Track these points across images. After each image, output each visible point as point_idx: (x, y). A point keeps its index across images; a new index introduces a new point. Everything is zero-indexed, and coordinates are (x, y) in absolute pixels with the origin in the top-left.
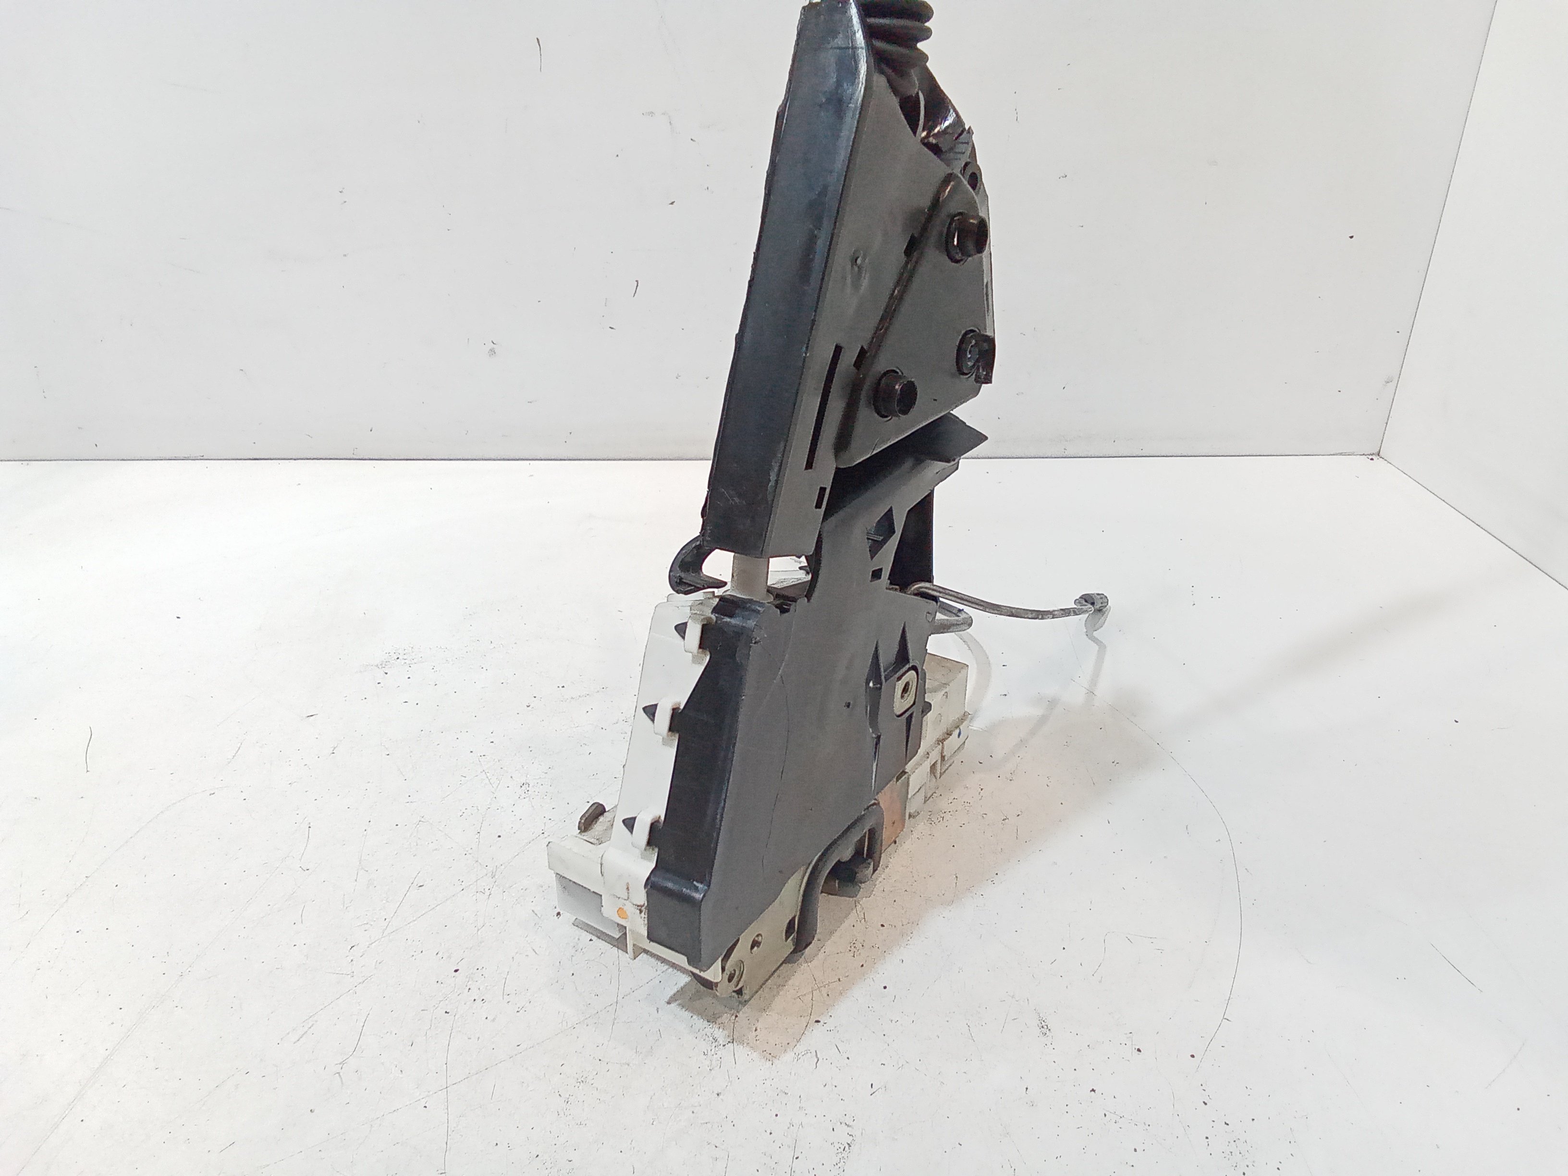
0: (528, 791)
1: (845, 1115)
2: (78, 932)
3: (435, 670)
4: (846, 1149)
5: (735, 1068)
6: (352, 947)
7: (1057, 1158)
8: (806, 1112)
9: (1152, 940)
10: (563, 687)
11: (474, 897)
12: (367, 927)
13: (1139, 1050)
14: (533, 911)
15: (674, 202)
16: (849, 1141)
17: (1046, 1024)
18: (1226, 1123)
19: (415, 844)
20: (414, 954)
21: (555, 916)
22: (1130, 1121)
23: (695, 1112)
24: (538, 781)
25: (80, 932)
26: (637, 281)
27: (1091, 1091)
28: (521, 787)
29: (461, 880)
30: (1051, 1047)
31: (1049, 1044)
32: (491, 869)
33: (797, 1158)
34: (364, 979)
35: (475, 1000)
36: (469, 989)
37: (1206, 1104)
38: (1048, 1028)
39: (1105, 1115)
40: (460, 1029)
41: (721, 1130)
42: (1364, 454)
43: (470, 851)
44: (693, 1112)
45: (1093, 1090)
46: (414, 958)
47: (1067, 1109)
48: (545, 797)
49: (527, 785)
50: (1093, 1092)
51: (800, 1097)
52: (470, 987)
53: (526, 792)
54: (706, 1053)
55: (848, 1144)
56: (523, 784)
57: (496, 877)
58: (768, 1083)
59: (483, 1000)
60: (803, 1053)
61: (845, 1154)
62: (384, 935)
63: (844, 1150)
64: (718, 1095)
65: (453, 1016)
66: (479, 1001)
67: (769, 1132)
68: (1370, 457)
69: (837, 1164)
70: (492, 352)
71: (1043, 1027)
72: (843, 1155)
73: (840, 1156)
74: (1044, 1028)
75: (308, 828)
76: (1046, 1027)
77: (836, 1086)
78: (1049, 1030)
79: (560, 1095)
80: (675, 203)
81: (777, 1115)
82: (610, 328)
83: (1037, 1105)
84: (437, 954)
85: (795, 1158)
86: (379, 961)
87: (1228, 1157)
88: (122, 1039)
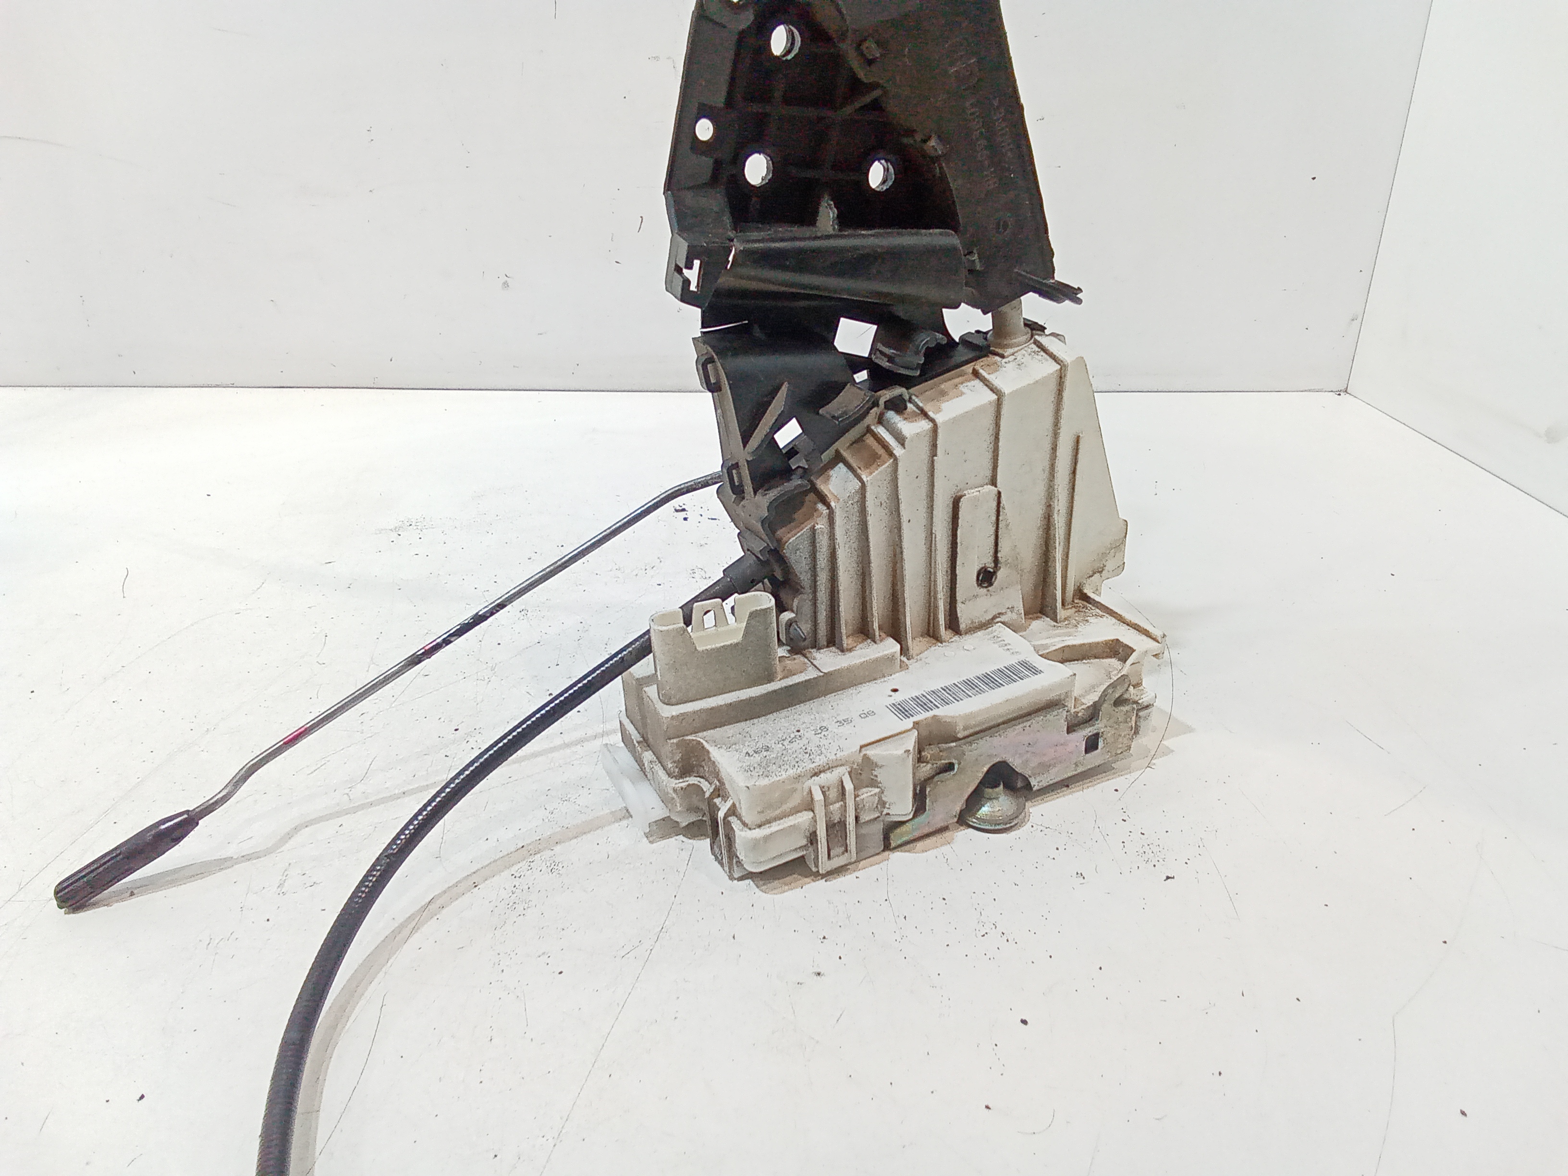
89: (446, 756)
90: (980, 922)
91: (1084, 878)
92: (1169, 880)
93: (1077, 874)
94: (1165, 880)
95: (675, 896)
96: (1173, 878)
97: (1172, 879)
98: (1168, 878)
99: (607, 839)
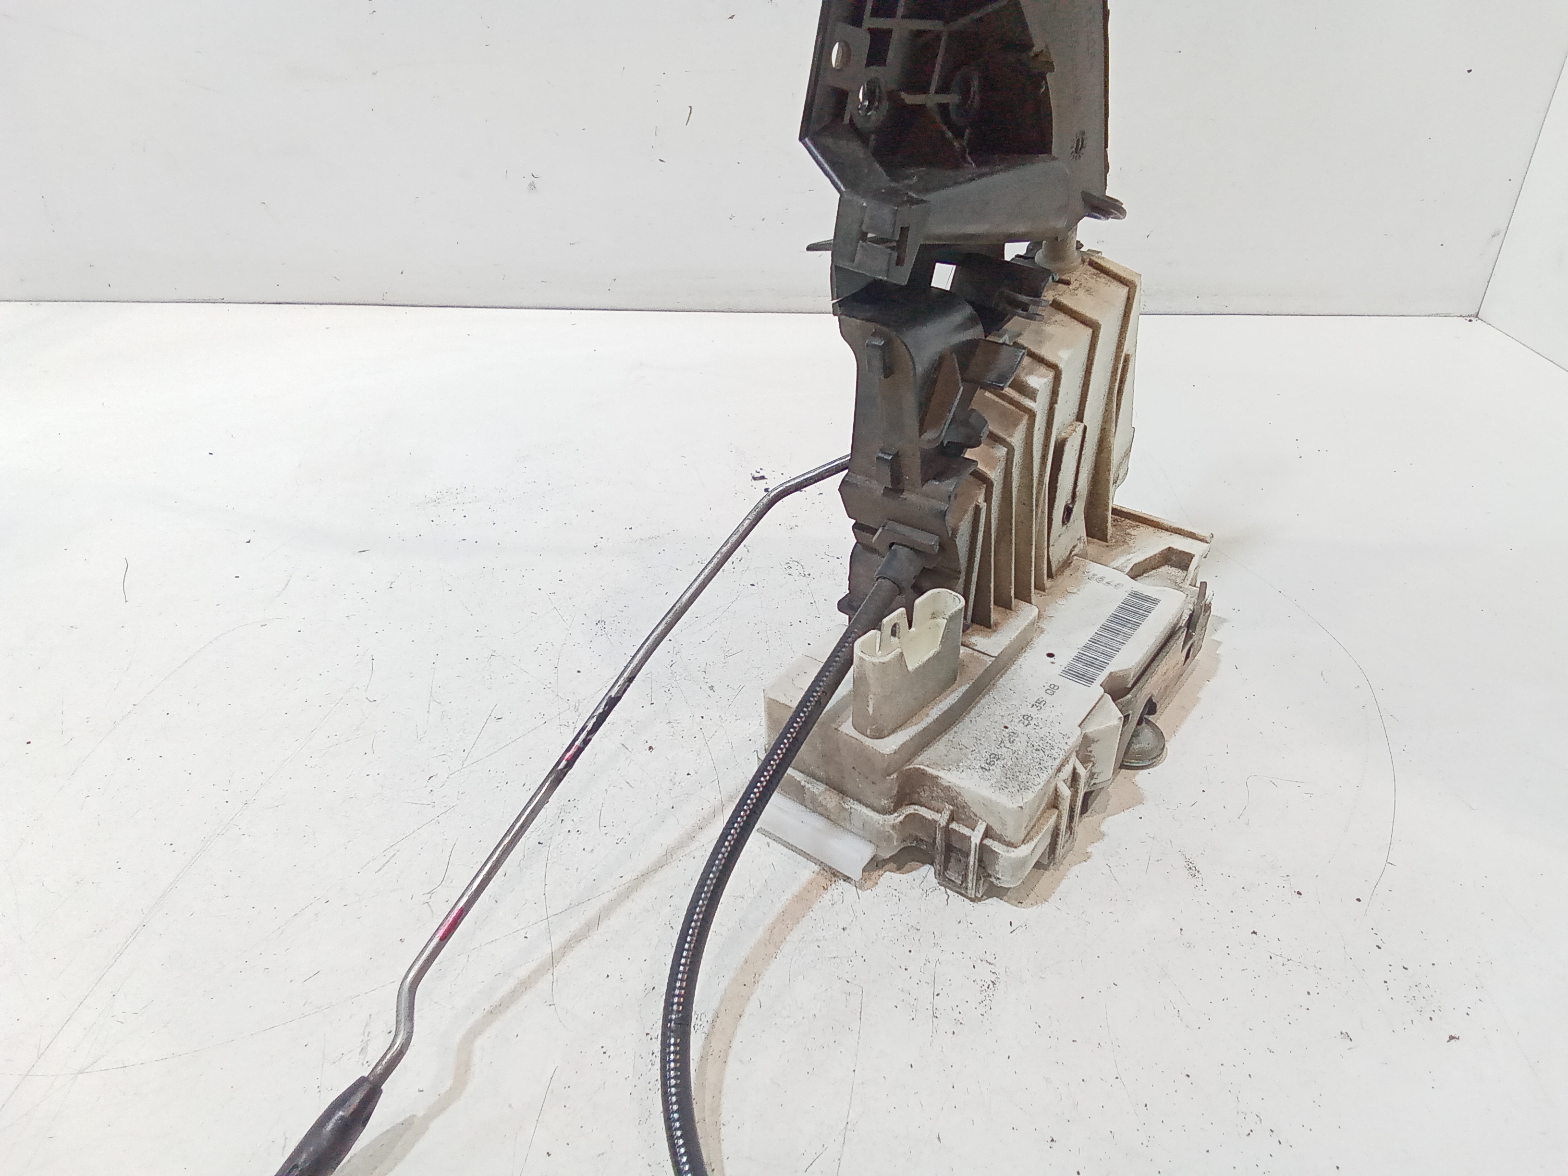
0: (605, 628)
1: (986, 952)
2: (129, 759)
3: (491, 509)
4: (990, 987)
5: (859, 903)
6: (430, 778)
7: (1223, 1000)
8: (942, 948)
9: (1298, 784)
10: (631, 529)
11: (559, 730)
12: (444, 758)
13: (1299, 893)
14: (623, 745)
15: (734, 16)
16: (993, 978)
17: (1194, 865)
18: (1404, 968)
19: (489, 677)
20: (499, 785)
21: (648, 750)
22: (1299, 964)
23: (821, 946)
24: (614, 619)
25: (131, 760)
26: (690, 107)
27: (1252, 933)
28: (597, 624)
29: (542, 714)
30: (1203, 889)
31: (1200, 886)
32: (574, 703)
33: (938, 995)
34: (446, 809)
35: (569, 831)
36: (562, 820)
37: (1379, 948)
38: (1196, 870)
39: (1271, 958)
40: (556, 860)
41: (851, 966)
42: (1461, 316)
43: (549, 685)
44: (819, 947)
45: (1254, 933)
46: (499, 789)
47: (1228, 951)
48: (624, 635)
49: (603, 622)
50: (1254, 935)
51: (934, 933)
52: (563, 818)
53: (603, 630)
54: (826, 887)
55: (993, 982)
56: (599, 622)
57: (580, 711)
58: (897, 918)
59: (578, 831)
60: (931, 890)
61: (990, 992)
62: (464, 766)
63: (988, 987)
64: (844, 929)
65: (547, 847)
66: (574, 832)
67: (903, 968)
68: (1469, 319)
69: (982, 1002)
70: (532, 186)
71: (1190, 868)
72: (988, 993)
73: (984, 993)
74: (1192, 869)
75: (371, 661)
76: (1194, 868)
77: (971, 924)
78: (1198, 872)
79: (672, 927)
80: (734, 18)
81: (910, 951)
82: (660, 160)
83: (1194, 947)
84: (524, 785)
85: (935, 995)
86: (460, 792)
87: (1411, 1001)
88: (185, 867)
89: (539, 843)
90: (1240, 1113)
91: (1351, 1039)
92: (1453, 1041)
93: (1342, 1033)
94: (1449, 1041)
95: (854, 1071)
96: (1458, 1039)
97: (1457, 1041)
98: (1452, 1038)
99: (754, 978)
